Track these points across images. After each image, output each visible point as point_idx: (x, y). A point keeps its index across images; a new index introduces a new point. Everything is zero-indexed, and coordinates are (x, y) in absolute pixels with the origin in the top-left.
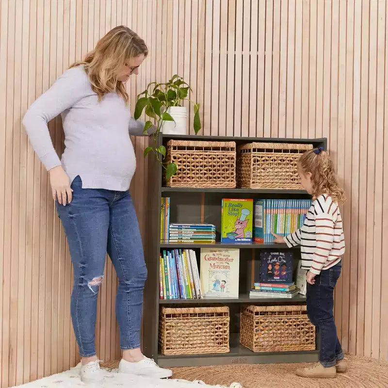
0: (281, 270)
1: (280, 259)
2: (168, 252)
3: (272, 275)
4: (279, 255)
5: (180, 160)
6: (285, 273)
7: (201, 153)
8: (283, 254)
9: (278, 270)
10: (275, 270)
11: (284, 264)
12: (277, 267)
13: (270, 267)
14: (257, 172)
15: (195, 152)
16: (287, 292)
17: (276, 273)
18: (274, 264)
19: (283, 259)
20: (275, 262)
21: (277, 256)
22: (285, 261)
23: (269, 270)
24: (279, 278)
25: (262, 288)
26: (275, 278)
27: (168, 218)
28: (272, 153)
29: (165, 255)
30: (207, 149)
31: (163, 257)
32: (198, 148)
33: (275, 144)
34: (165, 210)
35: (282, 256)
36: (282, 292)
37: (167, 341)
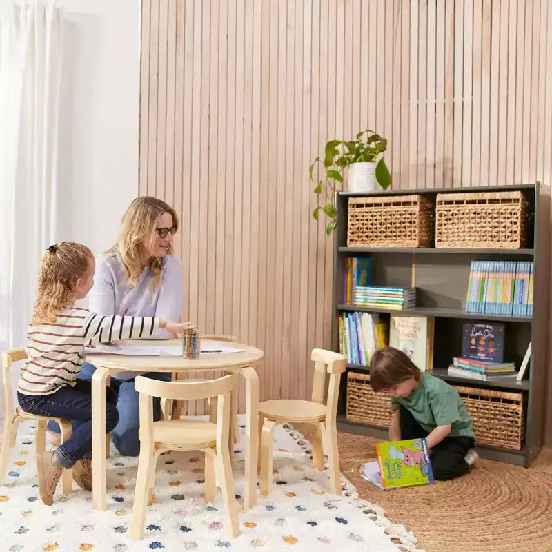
0: (486, 346)
1: (487, 333)
2: (349, 314)
3: (476, 351)
4: (485, 328)
5: (358, 218)
6: (492, 351)
7: (380, 210)
8: (490, 327)
9: (483, 346)
10: (480, 345)
11: (492, 339)
12: (482, 343)
13: (473, 342)
14: (443, 229)
15: (373, 209)
16: (481, 373)
17: (480, 349)
18: (478, 339)
19: (491, 333)
20: (479, 336)
21: (483, 330)
22: (493, 336)
23: (471, 345)
24: (484, 355)
25: (461, 365)
26: (479, 355)
27: (355, 279)
28: (463, 205)
29: (344, 317)
30: (387, 205)
31: (343, 319)
32: (377, 205)
33: (467, 194)
34: (352, 271)
35: (489, 329)
36: (476, 371)
37: (350, 406)
